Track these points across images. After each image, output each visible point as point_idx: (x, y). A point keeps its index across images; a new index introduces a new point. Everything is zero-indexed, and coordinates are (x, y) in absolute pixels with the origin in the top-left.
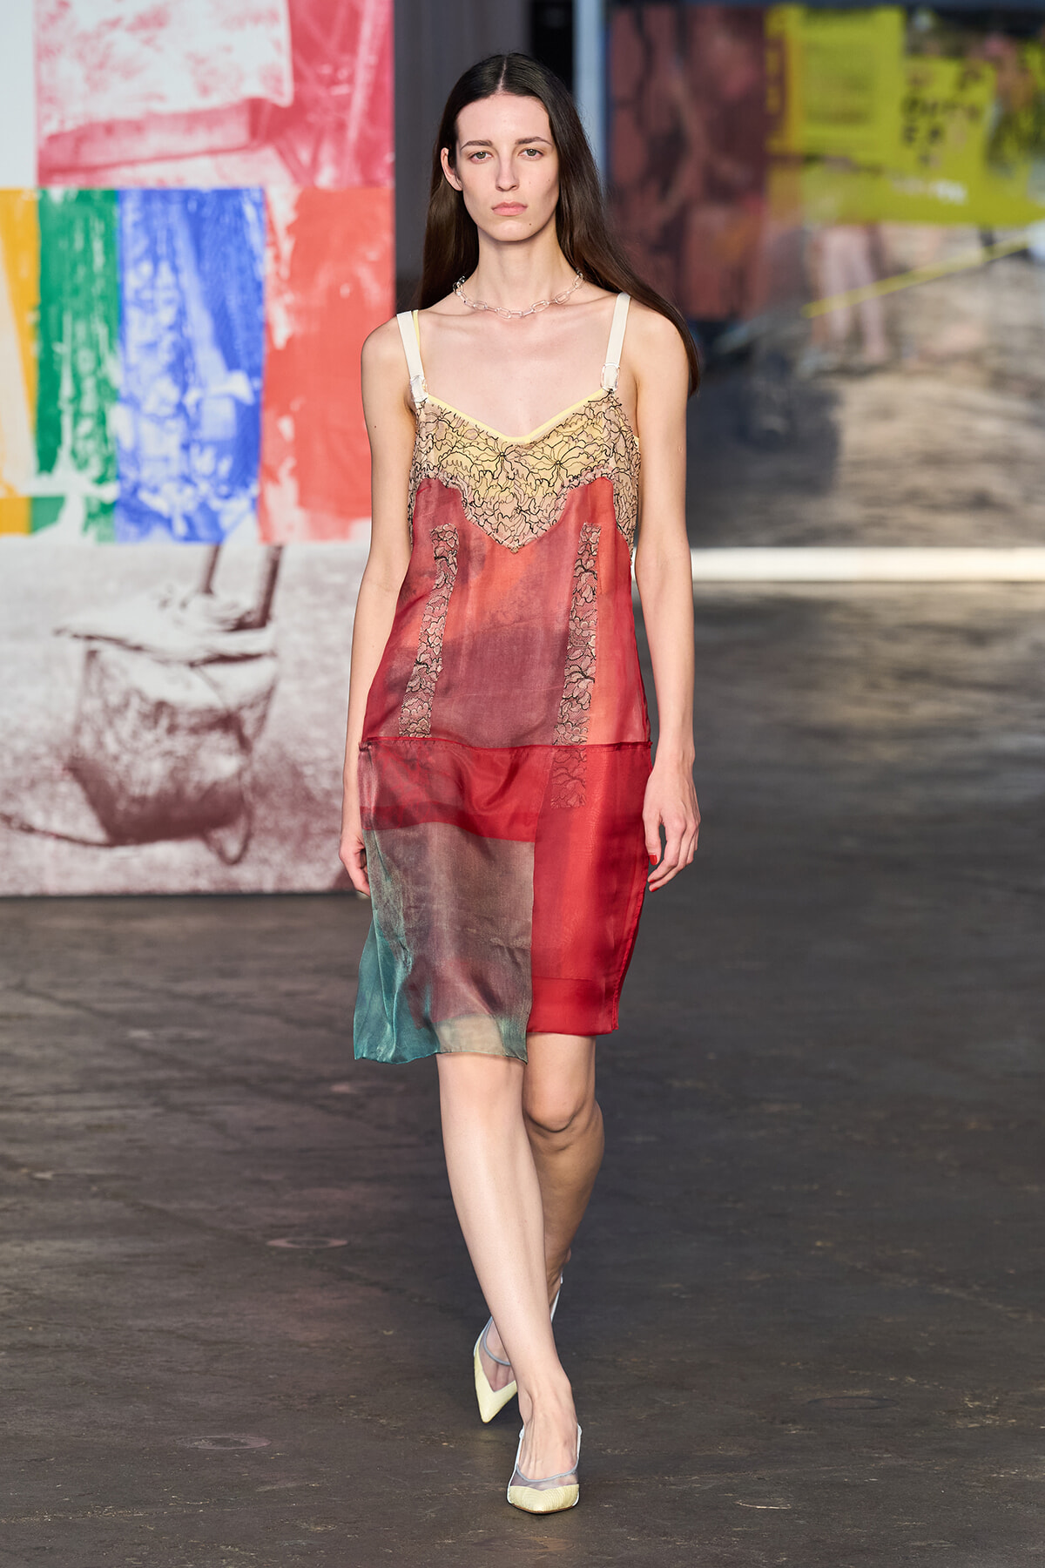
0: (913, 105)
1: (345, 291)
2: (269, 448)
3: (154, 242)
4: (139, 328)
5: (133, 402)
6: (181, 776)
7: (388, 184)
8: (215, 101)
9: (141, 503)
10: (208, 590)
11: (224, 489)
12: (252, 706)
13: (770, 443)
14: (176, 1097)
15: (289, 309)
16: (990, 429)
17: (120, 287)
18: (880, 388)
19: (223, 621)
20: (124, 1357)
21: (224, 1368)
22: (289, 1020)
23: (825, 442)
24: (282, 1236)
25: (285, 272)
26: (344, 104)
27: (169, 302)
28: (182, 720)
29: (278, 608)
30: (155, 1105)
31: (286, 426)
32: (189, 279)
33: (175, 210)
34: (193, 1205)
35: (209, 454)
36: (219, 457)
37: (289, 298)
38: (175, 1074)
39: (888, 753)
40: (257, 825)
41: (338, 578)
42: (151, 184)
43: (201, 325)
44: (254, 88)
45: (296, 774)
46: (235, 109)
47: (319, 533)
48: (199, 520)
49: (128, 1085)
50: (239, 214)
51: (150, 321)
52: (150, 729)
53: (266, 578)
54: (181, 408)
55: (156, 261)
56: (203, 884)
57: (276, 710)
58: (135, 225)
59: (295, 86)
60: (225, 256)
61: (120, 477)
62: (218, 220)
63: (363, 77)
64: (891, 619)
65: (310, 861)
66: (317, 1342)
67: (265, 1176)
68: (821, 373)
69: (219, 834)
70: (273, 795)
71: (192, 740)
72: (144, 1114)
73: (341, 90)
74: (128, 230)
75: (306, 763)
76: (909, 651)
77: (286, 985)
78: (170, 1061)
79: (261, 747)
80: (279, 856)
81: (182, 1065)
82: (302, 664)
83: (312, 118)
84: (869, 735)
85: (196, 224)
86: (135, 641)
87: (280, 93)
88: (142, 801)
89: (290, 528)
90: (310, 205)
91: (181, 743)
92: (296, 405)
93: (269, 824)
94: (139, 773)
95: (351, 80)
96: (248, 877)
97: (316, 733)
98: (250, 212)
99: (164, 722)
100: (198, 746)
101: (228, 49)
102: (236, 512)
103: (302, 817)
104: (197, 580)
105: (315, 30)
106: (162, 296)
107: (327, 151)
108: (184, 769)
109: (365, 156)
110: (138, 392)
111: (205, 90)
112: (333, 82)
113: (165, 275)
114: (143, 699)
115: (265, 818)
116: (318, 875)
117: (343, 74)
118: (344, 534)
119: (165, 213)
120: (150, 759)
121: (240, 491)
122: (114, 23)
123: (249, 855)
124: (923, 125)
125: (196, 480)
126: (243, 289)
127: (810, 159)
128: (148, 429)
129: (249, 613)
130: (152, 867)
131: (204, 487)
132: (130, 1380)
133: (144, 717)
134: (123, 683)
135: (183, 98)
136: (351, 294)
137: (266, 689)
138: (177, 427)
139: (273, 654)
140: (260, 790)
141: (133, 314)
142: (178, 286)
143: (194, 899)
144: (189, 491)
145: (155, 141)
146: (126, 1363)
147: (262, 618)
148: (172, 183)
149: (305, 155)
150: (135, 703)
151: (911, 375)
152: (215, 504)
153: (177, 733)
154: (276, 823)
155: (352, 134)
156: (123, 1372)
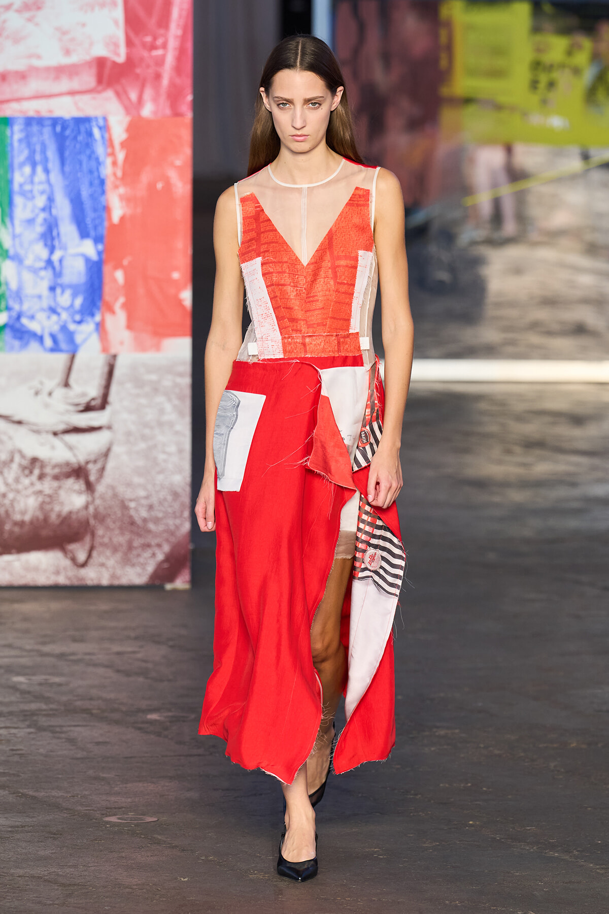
0: (537, 65)
1: (160, 186)
2: (107, 289)
3: (33, 152)
4: (22, 209)
5: (18, 259)
6: (48, 507)
7: (189, 115)
8: (74, 59)
9: (23, 325)
10: (66, 385)
11: (78, 318)
12: (95, 462)
13: (440, 289)
14: (43, 721)
15: (121, 198)
16: (586, 280)
17: (11, 182)
18: (513, 253)
19: (77, 405)
20: (10, 894)
21: (75, 902)
22: (118, 671)
23: (478, 289)
24: (114, 815)
25: (119, 173)
26: (160, 62)
27: (42, 193)
28: (48, 470)
29: (112, 397)
30: (29, 726)
31: (119, 275)
32: (56, 177)
33: (47, 131)
34: (54, 793)
35: (68, 293)
36: (74, 296)
37: (122, 190)
38: (44, 707)
39: (517, 496)
40: (98, 540)
41: (154, 377)
42: (31, 114)
43: (63, 208)
44: (100, 51)
45: (124, 507)
46: (88, 64)
47: (141, 347)
48: (61, 337)
49: (11, 713)
50: (90, 134)
51: (30, 205)
52: (27, 476)
53: (105, 376)
54: (49, 262)
55: (34, 165)
56: (62, 580)
57: (111, 464)
58: (20, 141)
59: (127, 50)
60: (81, 163)
61: (8, 309)
62: (75, 138)
63: (173, 44)
64: (520, 407)
65: (133, 565)
66: (136, 885)
67: (102, 775)
68: (474, 243)
69: (72, 547)
70: (109, 521)
71: (55, 484)
72: (22, 733)
73: (159, 52)
74: (16, 144)
75: (131, 500)
76: (531, 429)
77: (116, 648)
78: (39, 698)
79: (100, 489)
80: (112, 561)
81: (47, 700)
82: (129, 434)
83: (138, 71)
84: (505, 484)
85: (61, 141)
86: (17, 418)
87: (118, 55)
88: (21, 524)
89: (122, 343)
90: (137, 129)
91: (47, 486)
92: (125, 262)
93: (106, 540)
94: (20, 506)
95: (164, 46)
96: (92, 575)
97: (137, 480)
98: (96, 132)
99: (37, 472)
100: (60, 487)
101: (84, 25)
102: (86, 332)
103: (127, 536)
104: (59, 377)
105: (141, 13)
106: (37, 188)
107: (148, 93)
108: (49, 503)
109: (174, 97)
110: (22, 252)
111: (67, 52)
112: (153, 47)
113: (40, 175)
114: (23, 456)
115: (103, 536)
116: (139, 575)
117: (159, 42)
118: (158, 348)
119: (41, 133)
120: (27, 496)
121: (89, 319)
122: (8, 7)
123: (91, 561)
124: (543, 79)
125: (59, 310)
126: (91, 184)
127: (468, 101)
128: (27, 277)
129: (93, 399)
130: (27, 569)
131: (64, 316)
132: (12, 909)
133: (24, 468)
134: (9, 446)
135: (53, 57)
136: (163, 187)
137: (104, 450)
138: (47, 275)
139: (109, 428)
140: (100, 517)
141: (18, 200)
142: (48, 181)
143: (55, 589)
144: (54, 318)
145: (34, 85)
146: (9, 898)
147: (103, 404)
148: (45, 114)
149: (133, 96)
150: (17, 458)
151: (535, 244)
152: (72, 327)
153: (45, 479)
154: (110, 539)
155: (165, 82)
156: (8, 904)
